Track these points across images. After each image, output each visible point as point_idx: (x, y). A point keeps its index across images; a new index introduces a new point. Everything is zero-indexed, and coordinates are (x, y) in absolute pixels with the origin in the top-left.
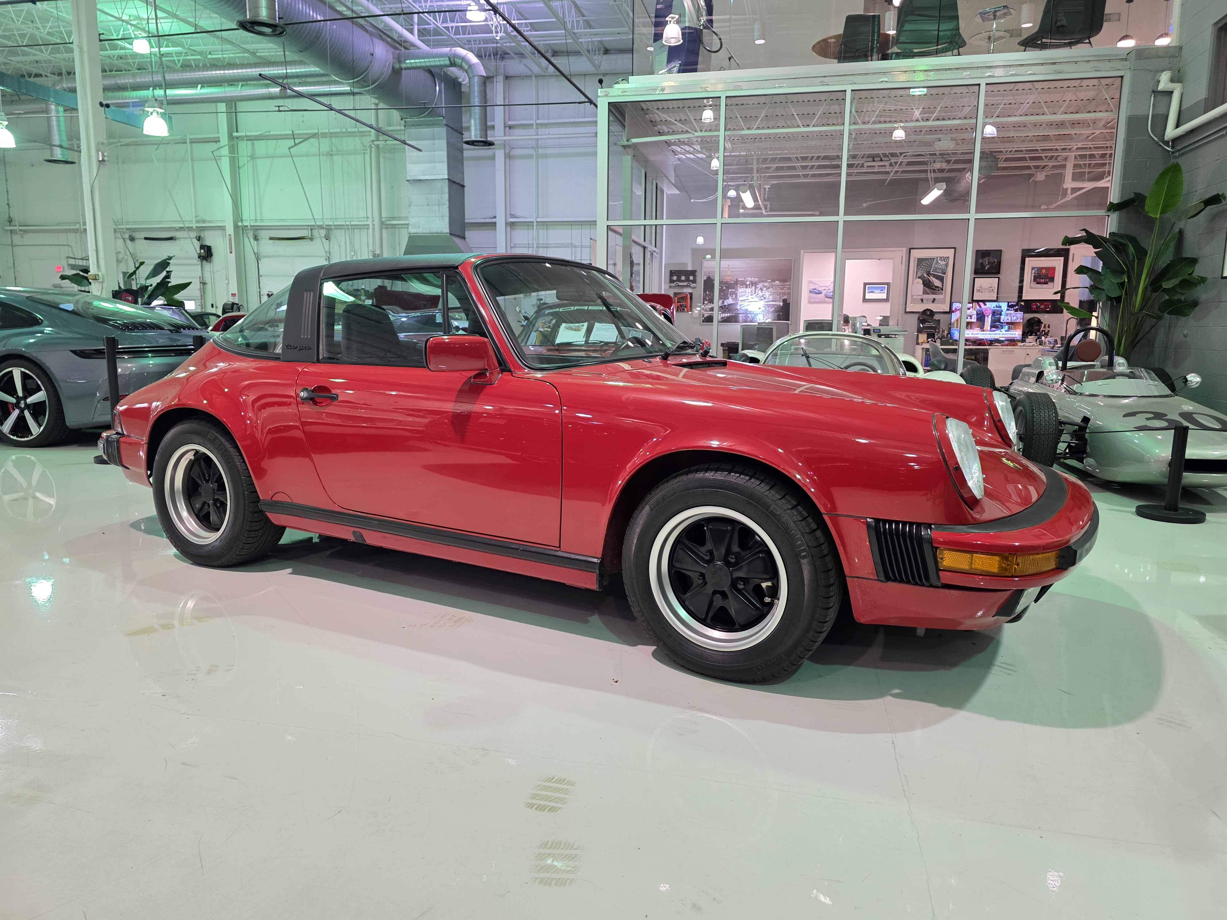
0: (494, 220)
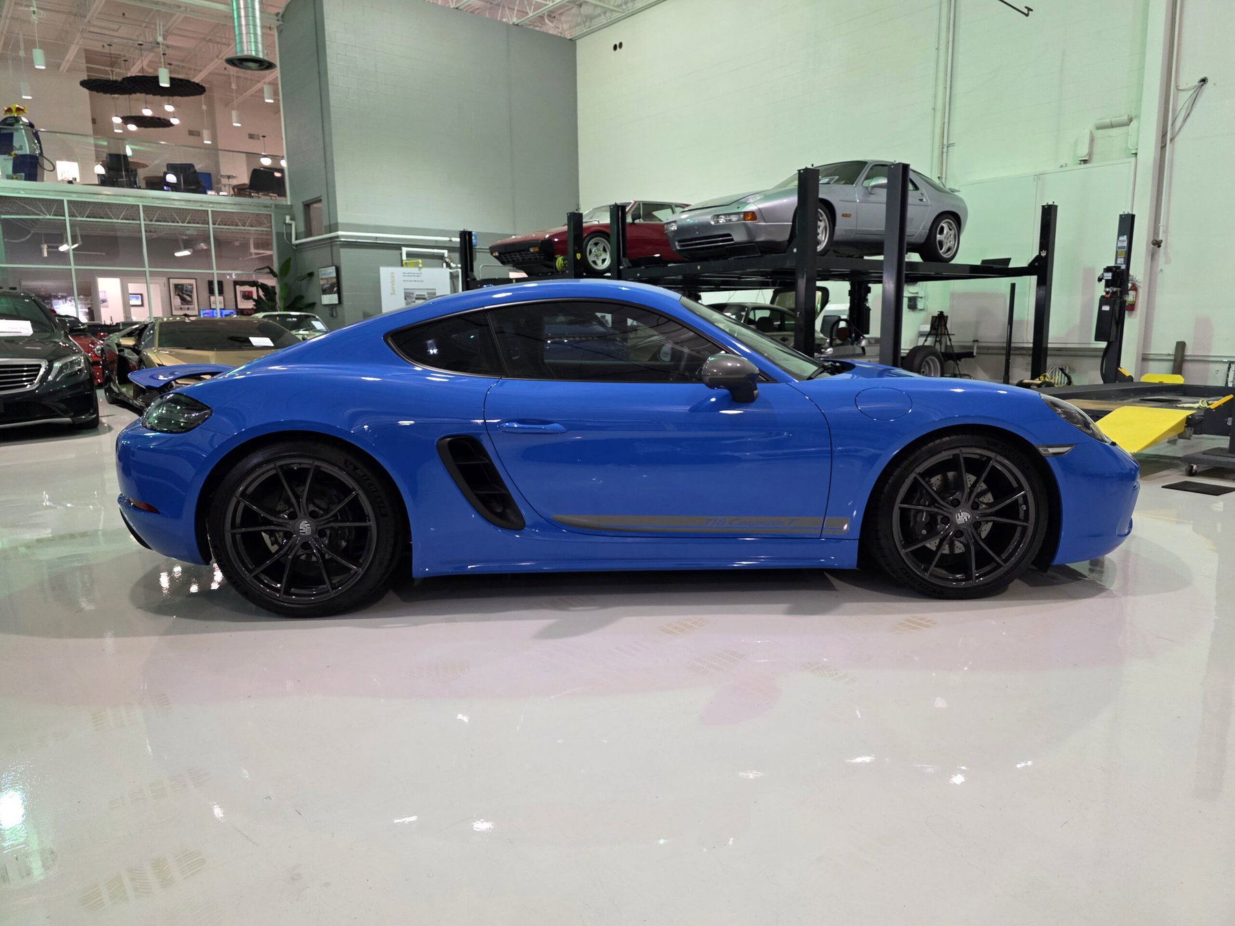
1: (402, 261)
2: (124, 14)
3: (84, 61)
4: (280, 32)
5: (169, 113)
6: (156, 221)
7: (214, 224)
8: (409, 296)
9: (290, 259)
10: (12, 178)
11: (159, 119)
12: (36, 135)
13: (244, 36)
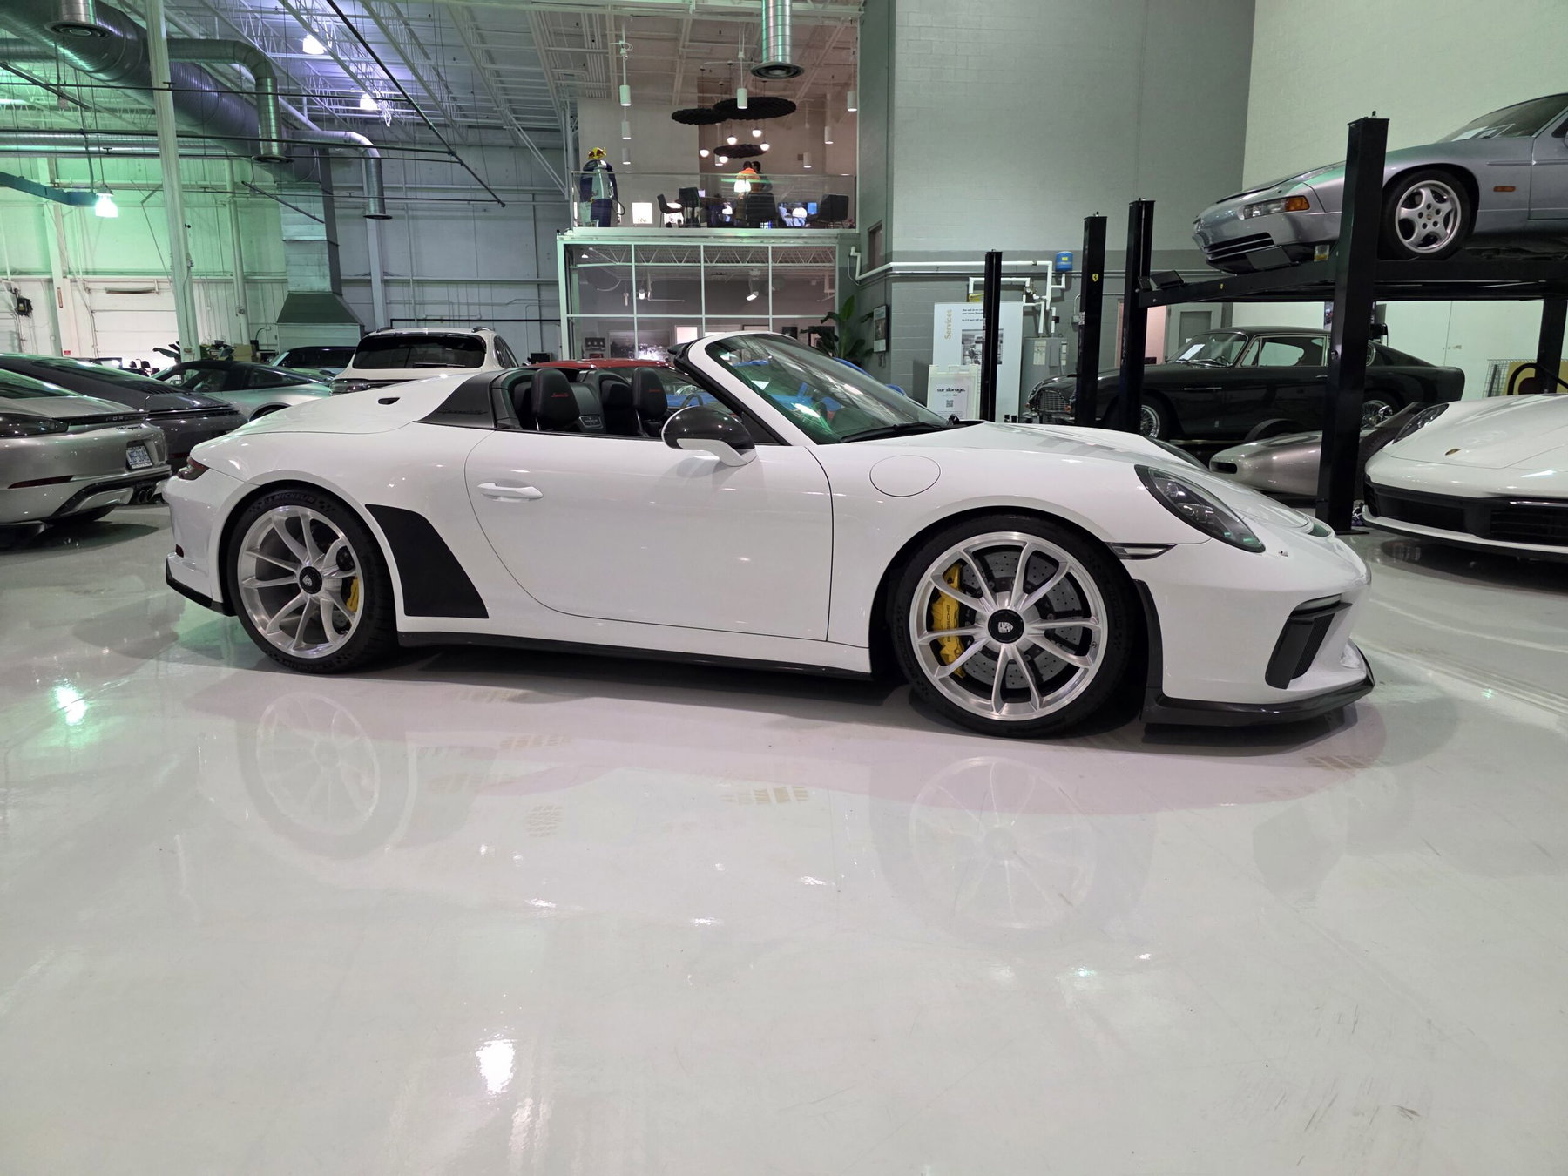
0: (368, 278)
1: (968, 294)
2: (720, 32)
3: (696, 91)
4: (862, 24)
5: (758, 139)
6: (717, 262)
7: (774, 261)
8: (967, 340)
9: (853, 297)
10: (590, 226)
11: (750, 146)
12: (612, 178)
13: (772, 40)
